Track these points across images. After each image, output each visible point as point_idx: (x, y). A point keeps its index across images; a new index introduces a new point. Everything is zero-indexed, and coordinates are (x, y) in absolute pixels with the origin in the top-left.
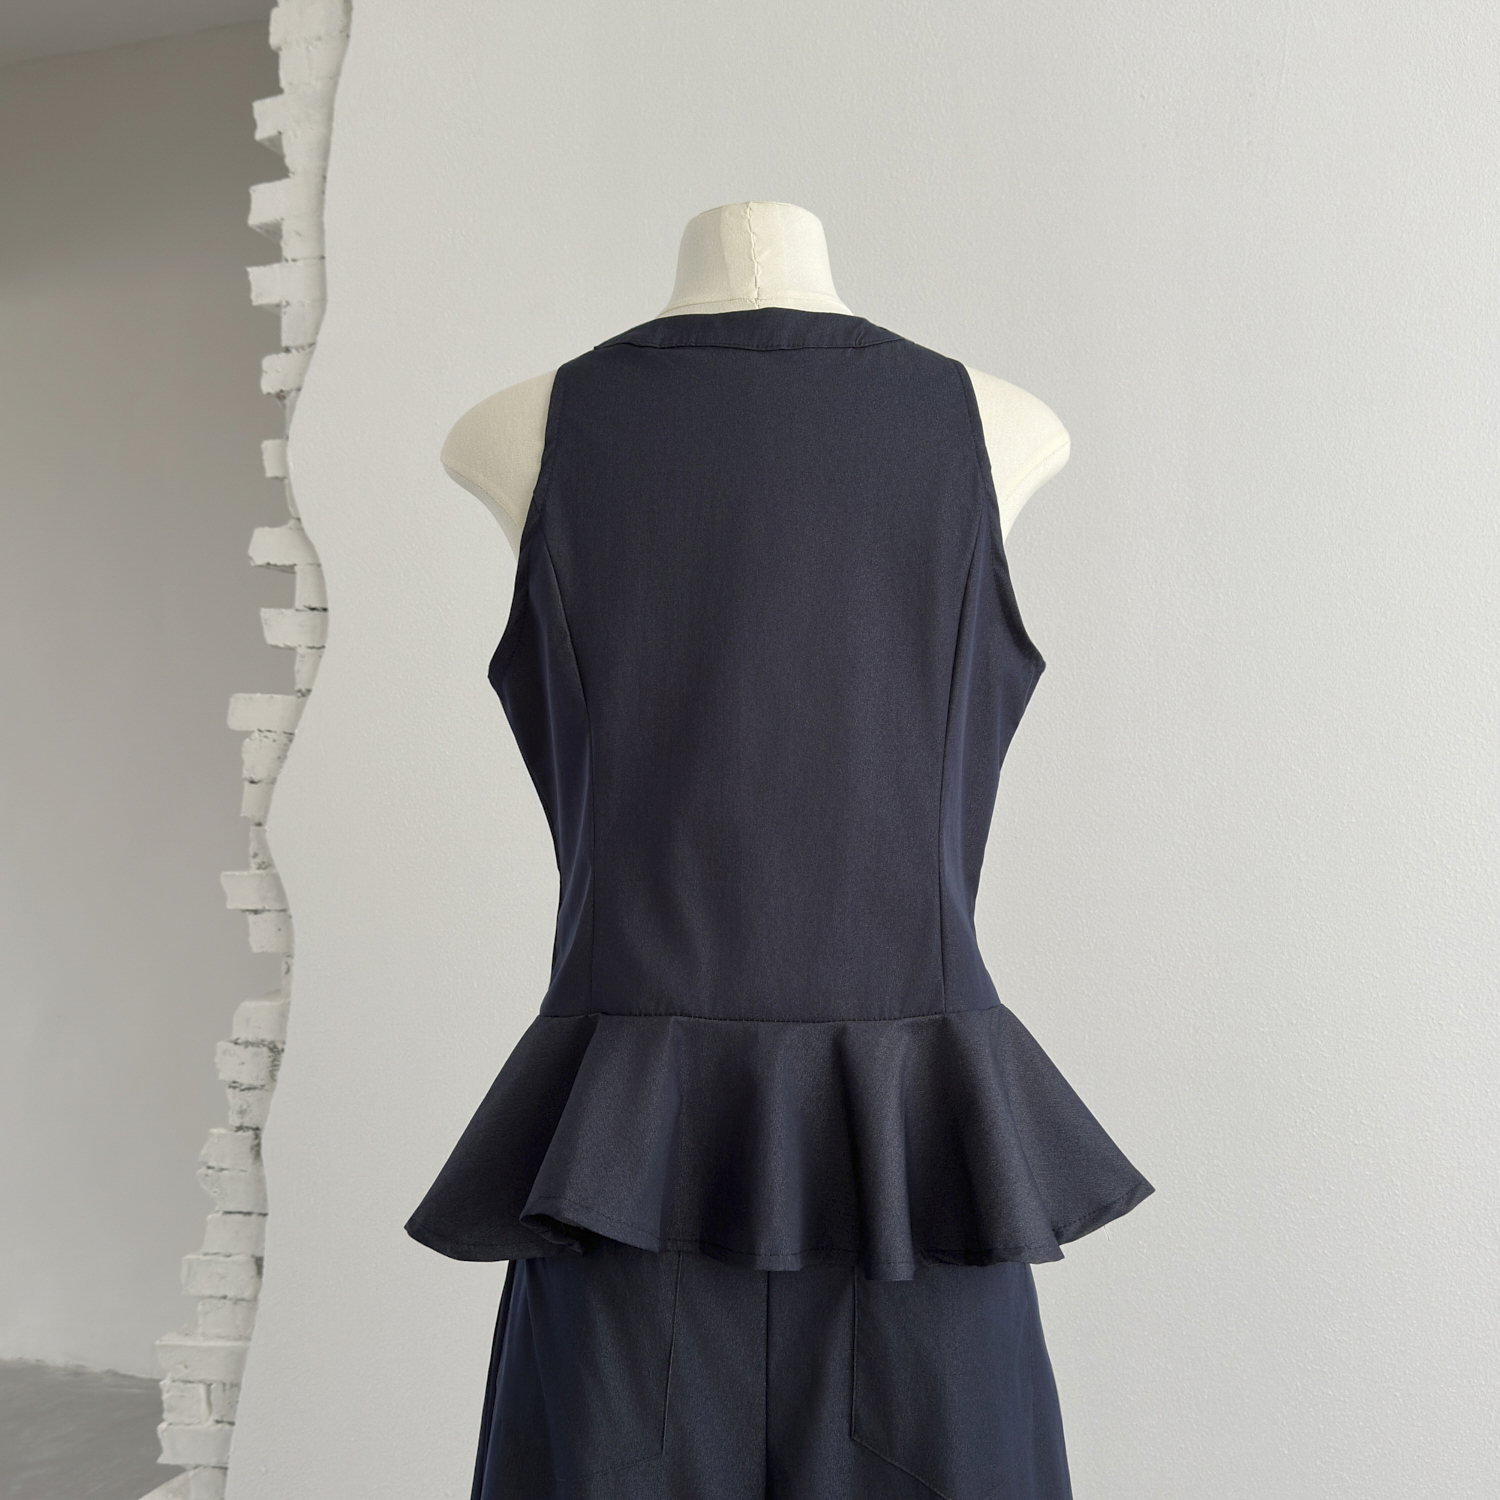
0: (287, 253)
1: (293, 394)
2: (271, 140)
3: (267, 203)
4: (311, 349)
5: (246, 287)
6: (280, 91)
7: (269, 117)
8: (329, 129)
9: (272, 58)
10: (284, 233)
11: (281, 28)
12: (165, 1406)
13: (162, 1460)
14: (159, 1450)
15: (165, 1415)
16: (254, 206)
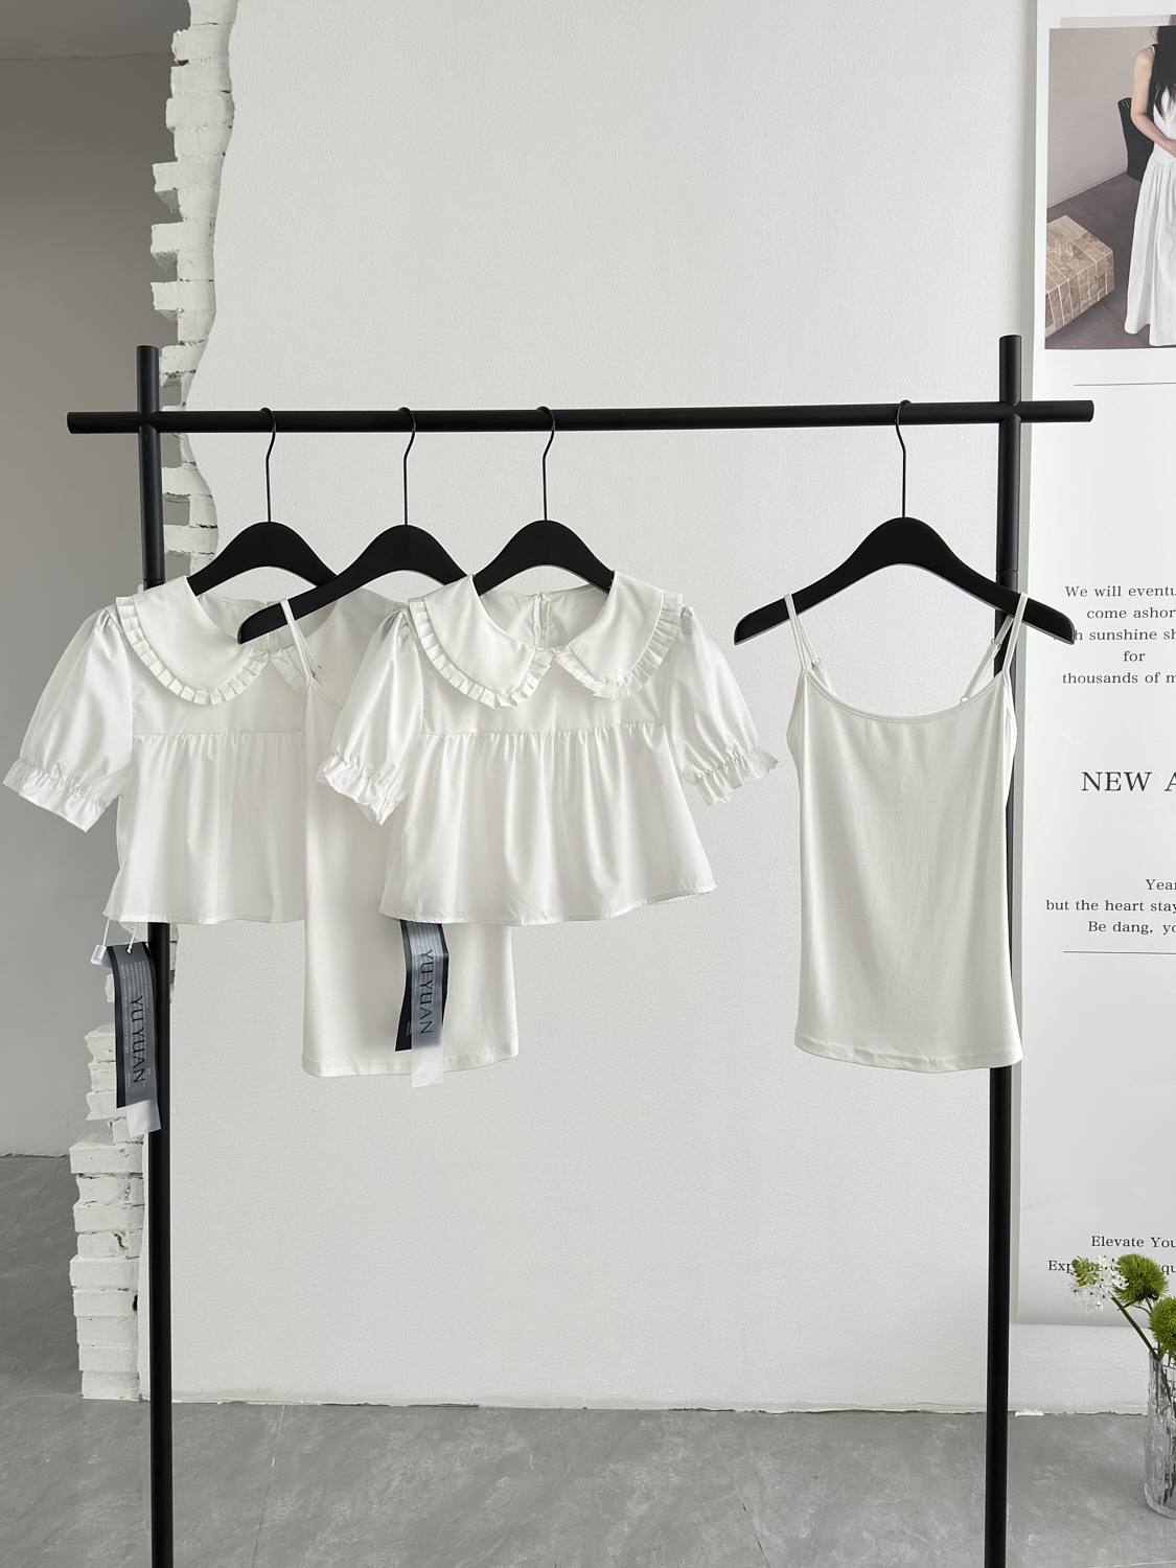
0: (180, 275)
1: (187, 375)
2: (164, 193)
3: (164, 238)
4: (199, 344)
5: (151, 297)
6: (175, 159)
7: (164, 177)
8: (217, 191)
9: (168, 137)
10: (179, 261)
11: (174, 113)
12: (93, 1080)
13: (87, 1119)
14: (87, 1110)
15: (92, 1087)
16: (154, 238)
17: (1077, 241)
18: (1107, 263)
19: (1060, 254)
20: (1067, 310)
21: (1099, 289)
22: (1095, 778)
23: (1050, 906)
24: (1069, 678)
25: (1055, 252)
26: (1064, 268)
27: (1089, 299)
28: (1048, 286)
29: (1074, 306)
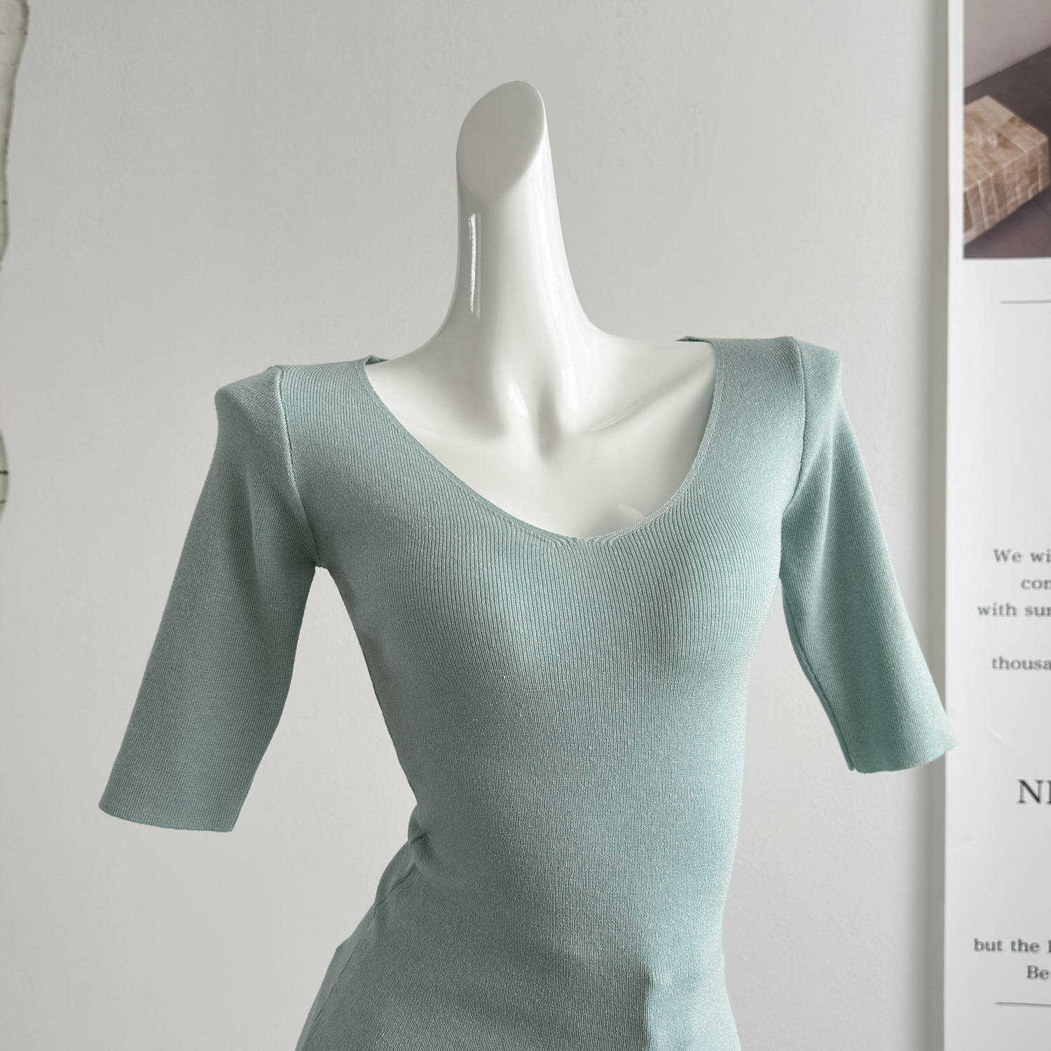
17: (1003, 127)
18: (1040, 153)
19: (980, 142)
20: (990, 211)
21: (1031, 183)
22: (1035, 787)
23: (980, 947)
24: (1001, 663)
25: (974, 139)
26: (986, 160)
27: (1018, 196)
28: (967, 181)
29: (1000, 206)
